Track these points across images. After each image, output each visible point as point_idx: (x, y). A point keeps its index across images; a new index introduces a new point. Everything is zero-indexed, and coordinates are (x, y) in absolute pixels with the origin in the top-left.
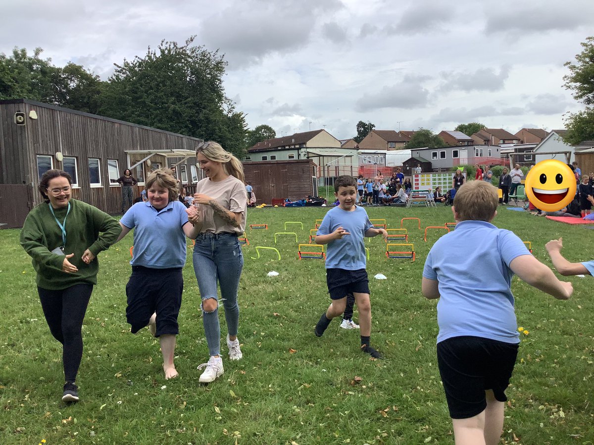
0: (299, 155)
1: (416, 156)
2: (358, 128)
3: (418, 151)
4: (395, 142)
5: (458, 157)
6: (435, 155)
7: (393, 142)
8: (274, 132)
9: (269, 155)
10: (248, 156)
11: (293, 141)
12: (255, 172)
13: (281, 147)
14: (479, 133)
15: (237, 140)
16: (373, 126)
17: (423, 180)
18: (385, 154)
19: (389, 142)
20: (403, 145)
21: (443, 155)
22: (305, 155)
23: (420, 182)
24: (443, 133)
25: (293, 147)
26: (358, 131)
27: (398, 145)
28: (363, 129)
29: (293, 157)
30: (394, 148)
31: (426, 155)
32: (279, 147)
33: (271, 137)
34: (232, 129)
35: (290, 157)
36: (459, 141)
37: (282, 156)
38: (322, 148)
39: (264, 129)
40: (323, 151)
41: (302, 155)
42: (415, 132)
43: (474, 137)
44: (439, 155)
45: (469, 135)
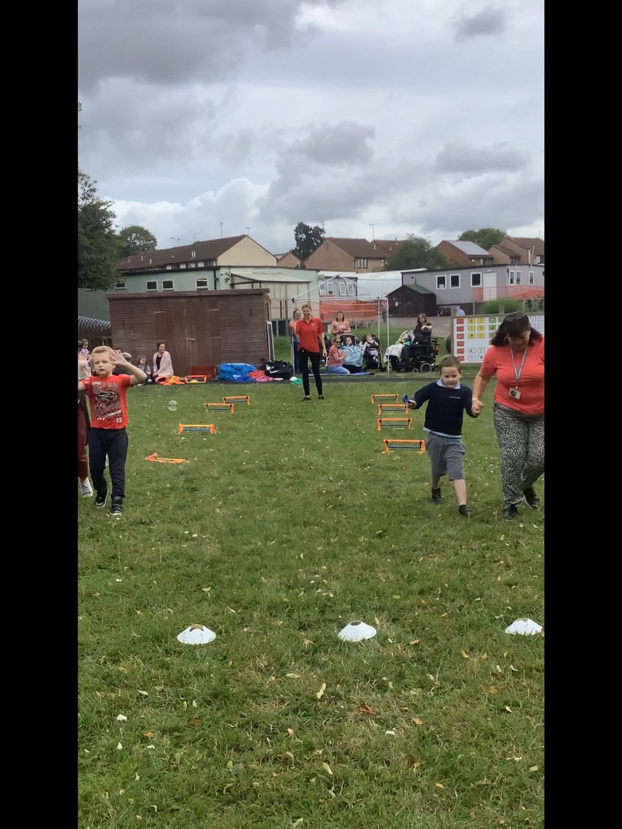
0: (216, 280)
1: (409, 282)
2: (296, 235)
3: (412, 275)
4: (367, 259)
5: (481, 286)
6: (441, 281)
7: (364, 259)
8: (154, 240)
9: (159, 280)
10: (121, 280)
11: (194, 254)
12: (155, 312)
13: (171, 264)
14: (501, 244)
15: (101, 251)
16: (322, 231)
17: (471, 328)
18: (356, 279)
19: (356, 258)
20: (382, 264)
21: (455, 281)
22: (227, 280)
23: (466, 332)
24: (444, 243)
25: (193, 266)
26: (297, 239)
27: (372, 264)
28: (304, 236)
29: (205, 284)
30: (366, 269)
31: (427, 281)
32: (169, 264)
33: (148, 247)
34: (91, 231)
35: (199, 284)
36: (471, 257)
37: (185, 283)
38: (257, 267)
39: (136, 233)
40: (258, 274)
41: (222, 279)
42: (399, 242)
43: (495, 252)
44: (448, 281)
45: (487, 248)
